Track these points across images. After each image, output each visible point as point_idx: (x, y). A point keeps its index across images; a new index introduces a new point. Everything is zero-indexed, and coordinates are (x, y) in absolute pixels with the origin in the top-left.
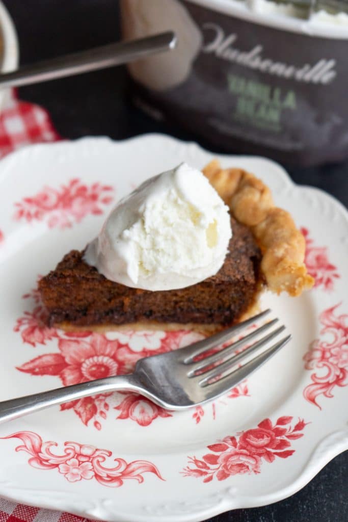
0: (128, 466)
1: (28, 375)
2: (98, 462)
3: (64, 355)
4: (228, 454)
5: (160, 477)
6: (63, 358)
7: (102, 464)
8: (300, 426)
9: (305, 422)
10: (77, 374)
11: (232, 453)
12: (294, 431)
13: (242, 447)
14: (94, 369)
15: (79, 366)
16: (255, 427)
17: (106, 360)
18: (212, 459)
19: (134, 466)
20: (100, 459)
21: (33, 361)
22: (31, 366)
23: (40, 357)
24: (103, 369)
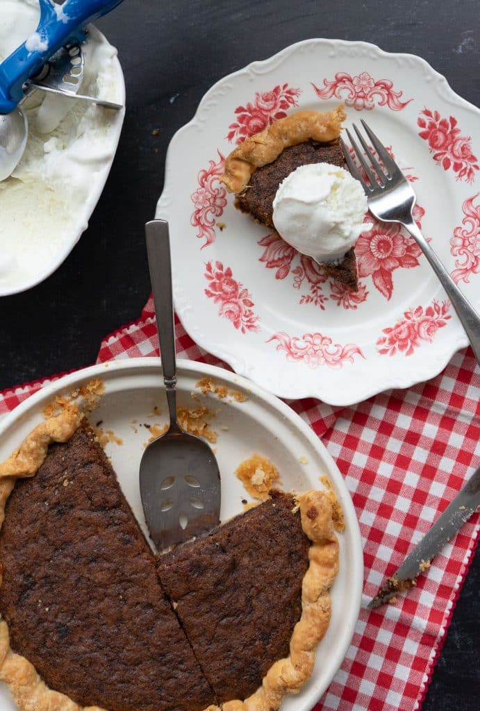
0: (468, 216)
1: (394, 292)
2: (467, 234)
3: (373, 272)
4: (452, 157)
5: (476, 196)
6: (375, 272)
7: (469, 231)
8: (427, 113)
9: (424, 110)
10: (388, 260)
11: (451, 154)
12: (431, 117)
13: (446, 149)
14: (382, 250)
15: (380, 260)
16: (427, 142)
17: (373, 244)
18: (457, 167)
19: (468, 212)
20: (465, 233)
21: (381, 291)
22: (385, 291)
23: (377, 287)
24: (382, 244)
